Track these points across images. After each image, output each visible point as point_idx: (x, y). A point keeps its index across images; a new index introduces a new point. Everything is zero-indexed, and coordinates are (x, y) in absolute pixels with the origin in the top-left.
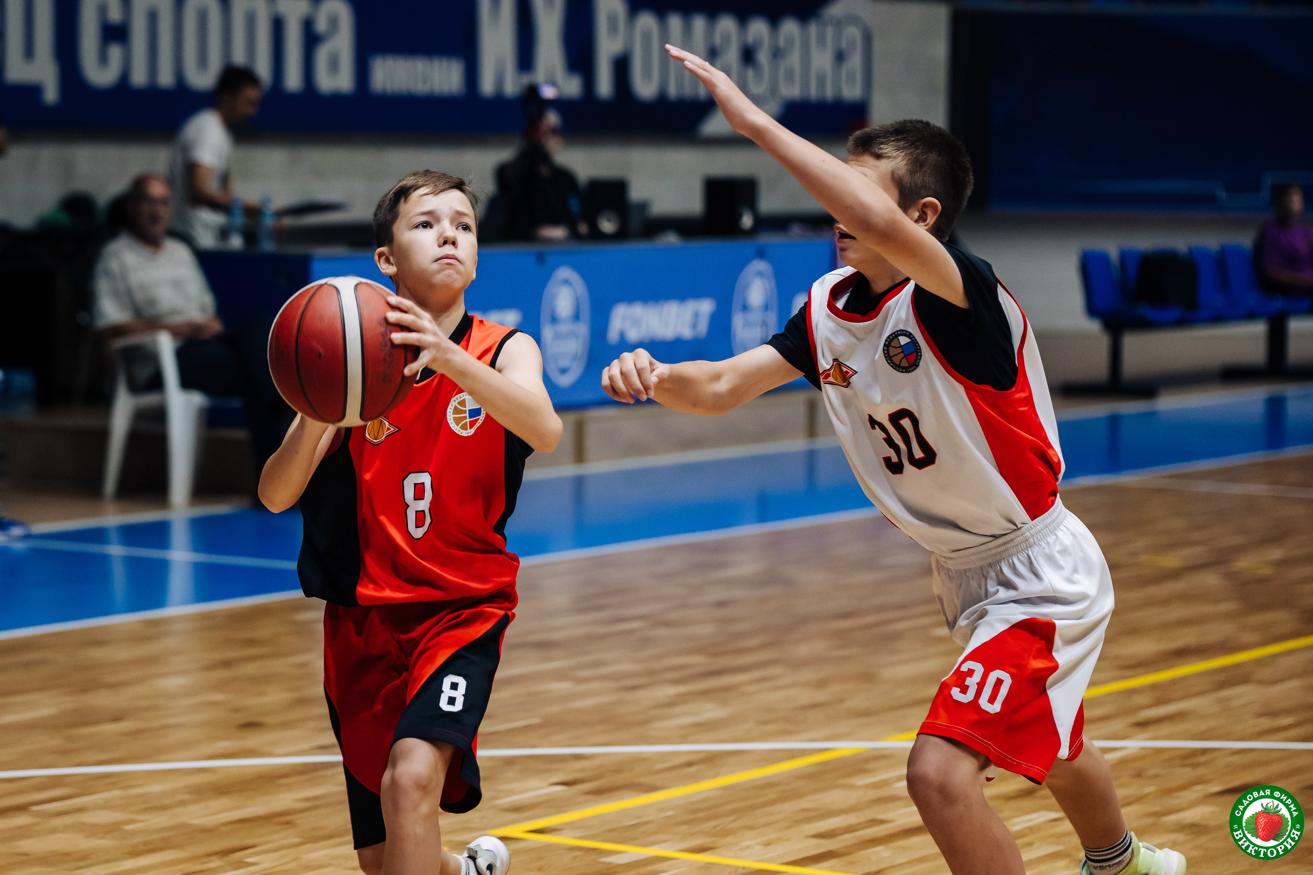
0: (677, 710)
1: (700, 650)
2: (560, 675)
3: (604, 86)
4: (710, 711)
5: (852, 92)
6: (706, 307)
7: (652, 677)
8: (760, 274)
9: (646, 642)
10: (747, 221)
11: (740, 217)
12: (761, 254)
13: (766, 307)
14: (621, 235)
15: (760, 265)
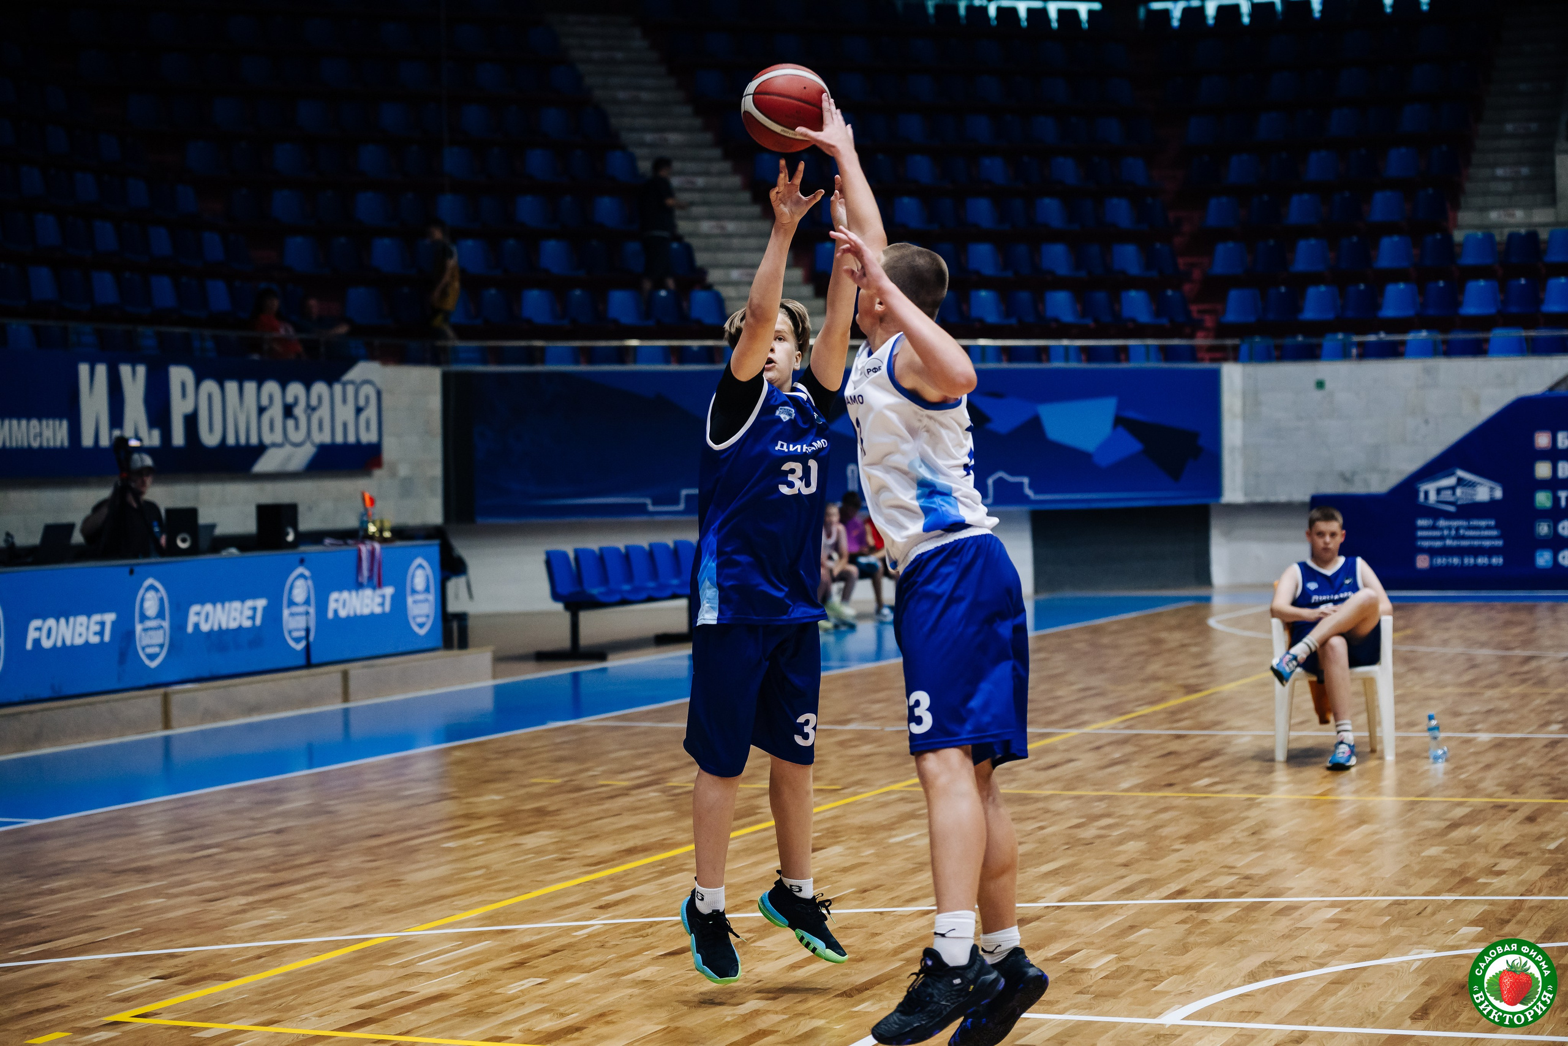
0: (248, 915)
1: (264, 868)
2: (156, 893)
3: (178, 438)
4: (274, 915)
5: (369, 437)
6: (261, 603)
7: (227, 891)
8: (302, 576)
9: (222, 864)
10: (290, 538)
11: (287, 534)
12: (302, 562)
13: (307, 602)
14: (193, 551)
15: (300, 570)
